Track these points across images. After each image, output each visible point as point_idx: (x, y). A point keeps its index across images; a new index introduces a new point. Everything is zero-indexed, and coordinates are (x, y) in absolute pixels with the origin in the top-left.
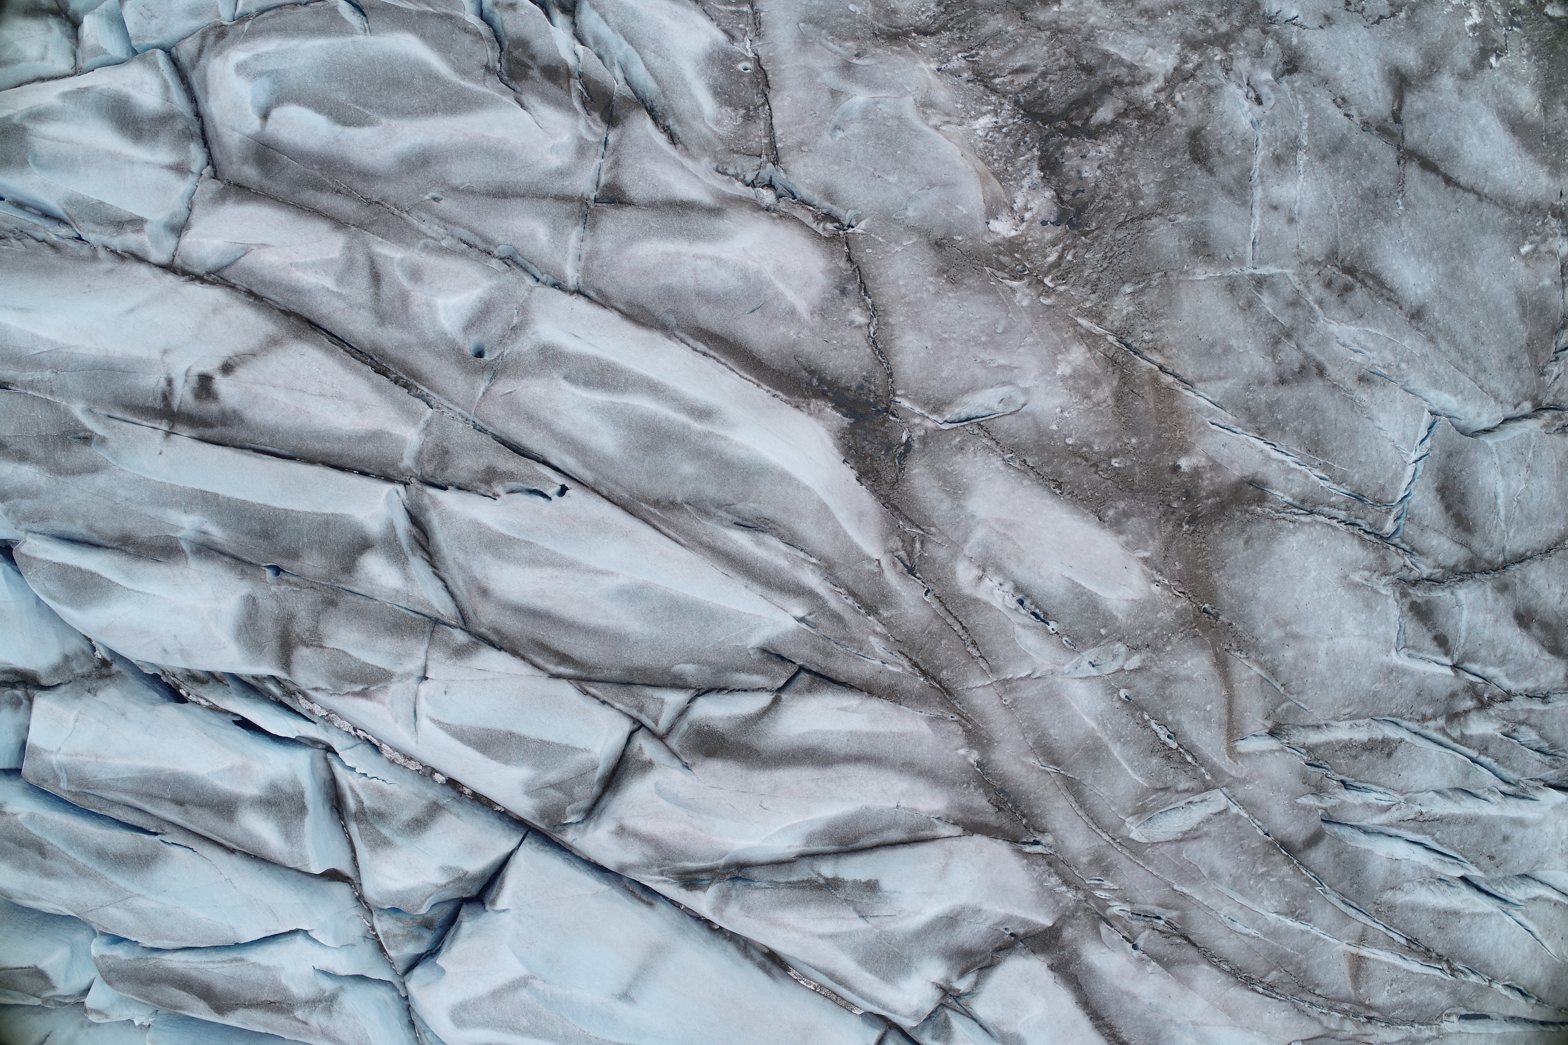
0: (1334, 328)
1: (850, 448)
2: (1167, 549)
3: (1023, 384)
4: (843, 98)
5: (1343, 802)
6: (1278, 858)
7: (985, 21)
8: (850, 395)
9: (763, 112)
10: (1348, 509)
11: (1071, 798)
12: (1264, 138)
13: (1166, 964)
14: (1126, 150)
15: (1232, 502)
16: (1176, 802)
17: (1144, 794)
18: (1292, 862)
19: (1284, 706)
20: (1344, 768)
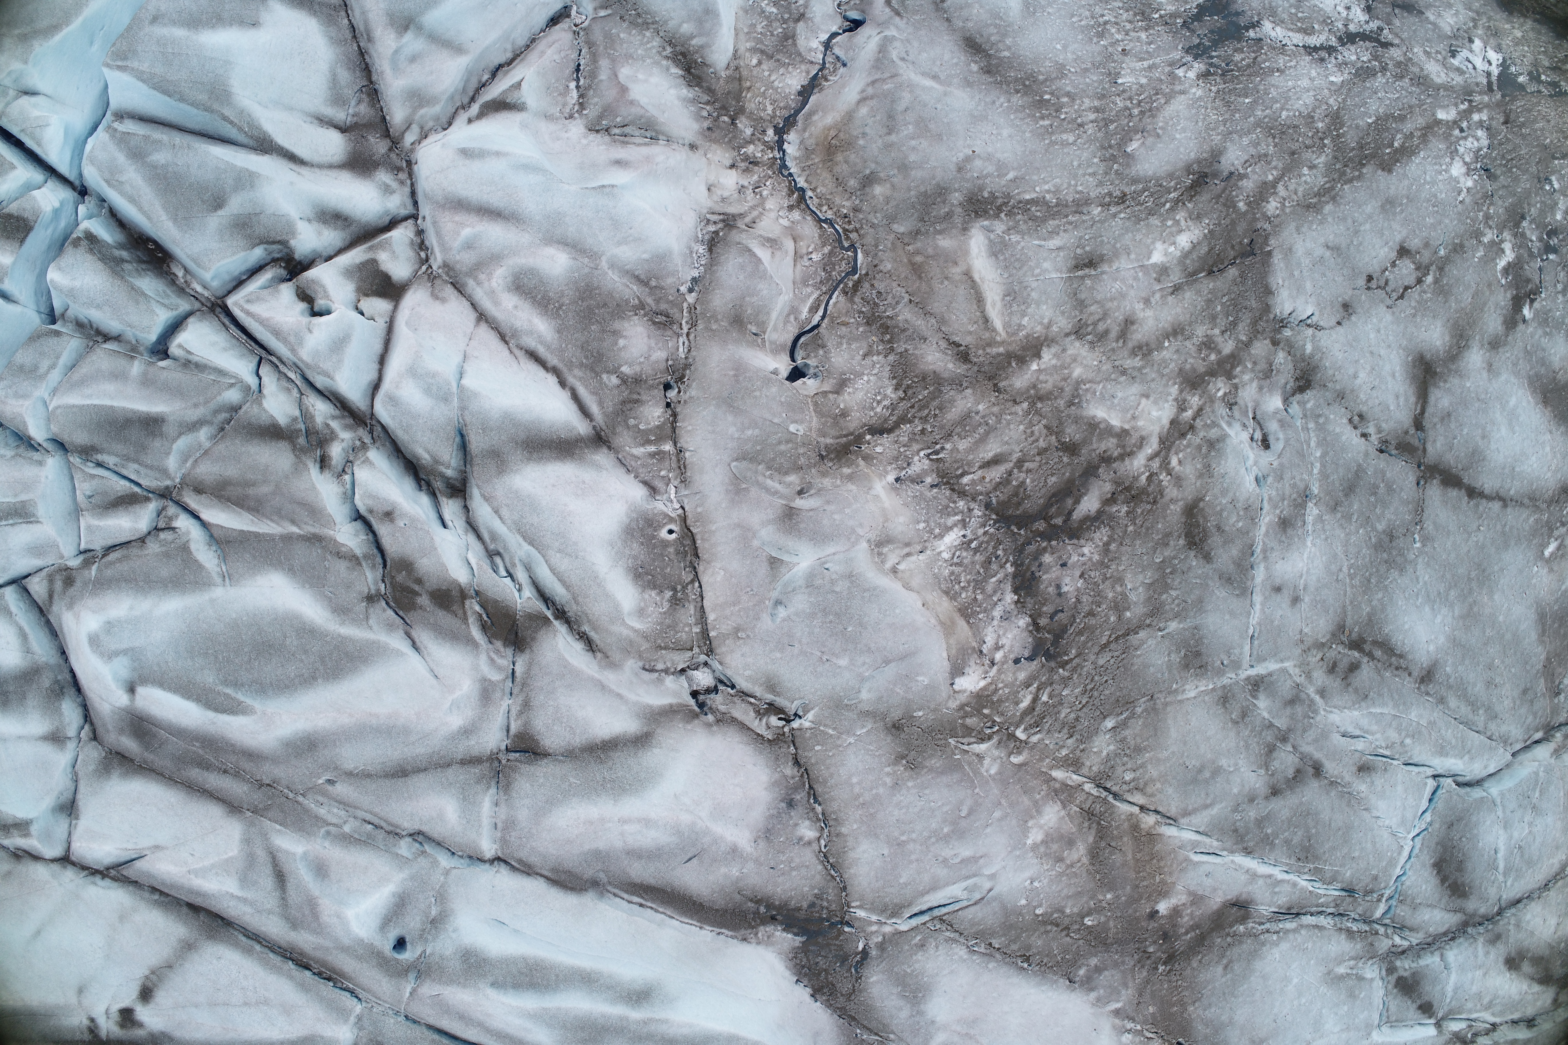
0: (1336, 717)
1: (803, 967)
3: (987, 872)
4: (783, 570)
7: (952, 401)
8: (802, 915)
9: (692, 592)
10: (1336, 906)
12: (1270, 499)
14: (1113, 547)
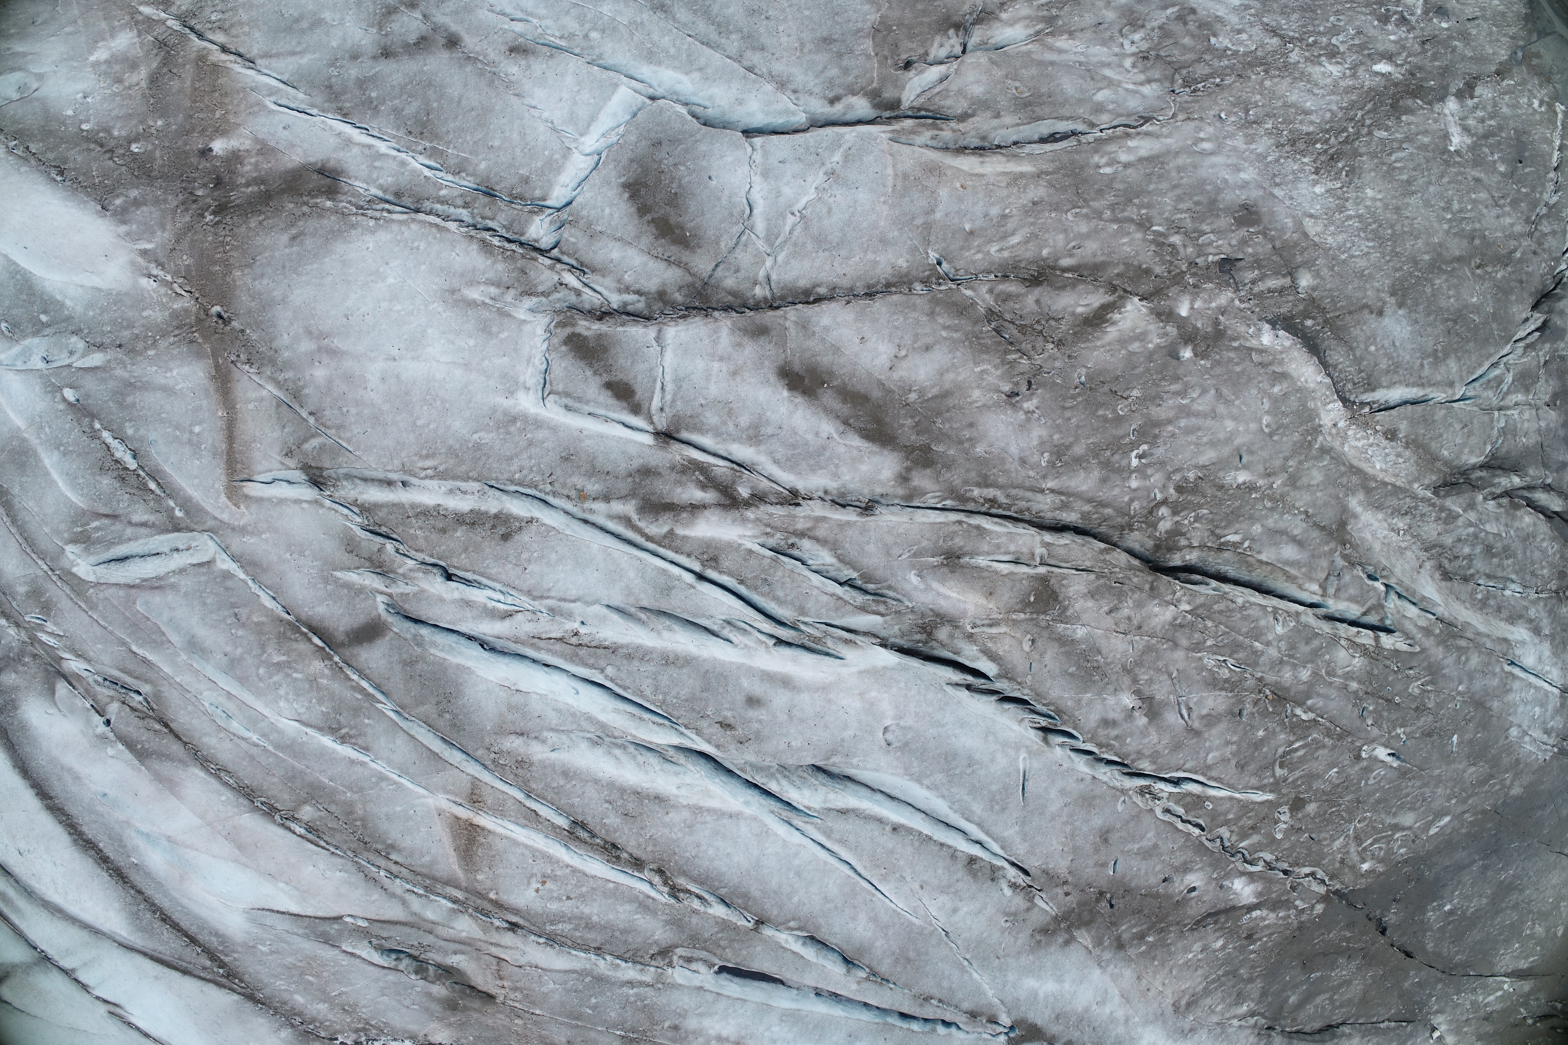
2: (178, 241)
3: (36, 69)
5: (423, 591)
6: (302, 646)
10: (466, 205)
11: (2, 510)
13: (141, 754)
15: (283, 191)
16: (137, 538)
17: (81, 517)
18: (330, 658)
19: (315, 442)
20: (421, 543)
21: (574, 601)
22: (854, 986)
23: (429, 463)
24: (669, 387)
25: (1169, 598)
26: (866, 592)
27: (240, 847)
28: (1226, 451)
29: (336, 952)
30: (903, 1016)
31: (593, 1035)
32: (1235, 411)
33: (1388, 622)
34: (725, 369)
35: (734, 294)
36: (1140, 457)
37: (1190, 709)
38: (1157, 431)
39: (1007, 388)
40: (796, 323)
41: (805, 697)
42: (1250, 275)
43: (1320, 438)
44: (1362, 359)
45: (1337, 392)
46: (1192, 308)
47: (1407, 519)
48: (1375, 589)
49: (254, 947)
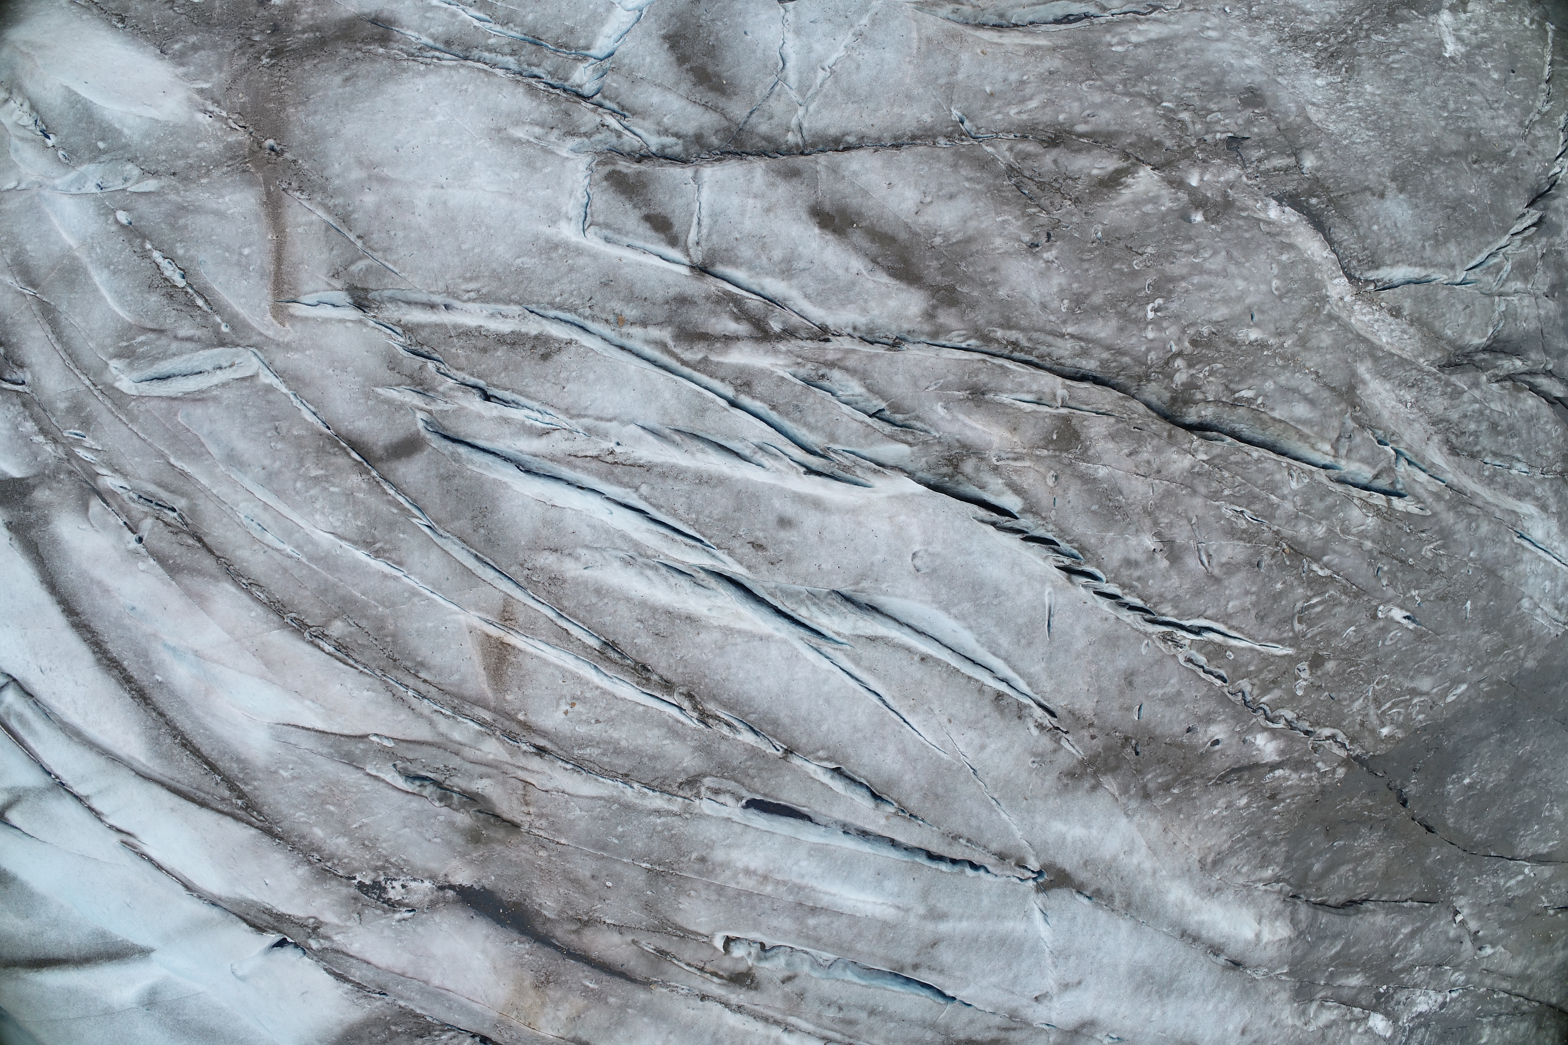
2: (234, 81)
5: (462, 408)
6: (341, 461)
10: (513, 53)
11: (47, 328)
13: (172, 569)
15: (338, 38)
16: (181, 354)
17: (127, 331)
18: (368, 473)
19: (361, 264)
20: (463, 361)
21: (610, 420)
22: (883, 822)
23: (472, 286)
24: (706, 222)
25: (1187, 446)
26: (893, 424)
27: (268, 664)
28: (1238, 308)
29: (360, 775)
30: (932, 856)
31: (618, 867)
32: (1245, 272)
33: (1399, 486)
34: (759, 206)
35: (768, 139)
36: (1155, 310)
37: (1209, 556)
38: (1171, 286)
39: (1027, 238)
40: (827, 167)
41: (836, 519)
42: (1256, 154)
43: (1328, 307)
44: (1366, 237)
45: (1343, 268)
46: (1202, 180)
47: (1414, 392)
48: (1385, 452)
49: (276, 772)
